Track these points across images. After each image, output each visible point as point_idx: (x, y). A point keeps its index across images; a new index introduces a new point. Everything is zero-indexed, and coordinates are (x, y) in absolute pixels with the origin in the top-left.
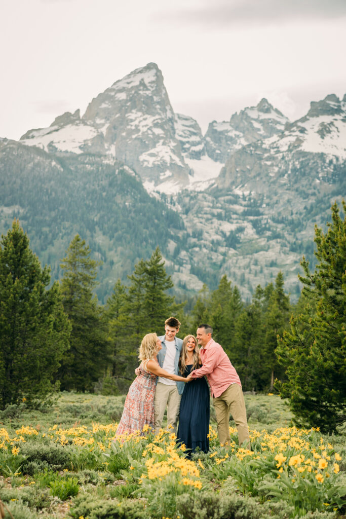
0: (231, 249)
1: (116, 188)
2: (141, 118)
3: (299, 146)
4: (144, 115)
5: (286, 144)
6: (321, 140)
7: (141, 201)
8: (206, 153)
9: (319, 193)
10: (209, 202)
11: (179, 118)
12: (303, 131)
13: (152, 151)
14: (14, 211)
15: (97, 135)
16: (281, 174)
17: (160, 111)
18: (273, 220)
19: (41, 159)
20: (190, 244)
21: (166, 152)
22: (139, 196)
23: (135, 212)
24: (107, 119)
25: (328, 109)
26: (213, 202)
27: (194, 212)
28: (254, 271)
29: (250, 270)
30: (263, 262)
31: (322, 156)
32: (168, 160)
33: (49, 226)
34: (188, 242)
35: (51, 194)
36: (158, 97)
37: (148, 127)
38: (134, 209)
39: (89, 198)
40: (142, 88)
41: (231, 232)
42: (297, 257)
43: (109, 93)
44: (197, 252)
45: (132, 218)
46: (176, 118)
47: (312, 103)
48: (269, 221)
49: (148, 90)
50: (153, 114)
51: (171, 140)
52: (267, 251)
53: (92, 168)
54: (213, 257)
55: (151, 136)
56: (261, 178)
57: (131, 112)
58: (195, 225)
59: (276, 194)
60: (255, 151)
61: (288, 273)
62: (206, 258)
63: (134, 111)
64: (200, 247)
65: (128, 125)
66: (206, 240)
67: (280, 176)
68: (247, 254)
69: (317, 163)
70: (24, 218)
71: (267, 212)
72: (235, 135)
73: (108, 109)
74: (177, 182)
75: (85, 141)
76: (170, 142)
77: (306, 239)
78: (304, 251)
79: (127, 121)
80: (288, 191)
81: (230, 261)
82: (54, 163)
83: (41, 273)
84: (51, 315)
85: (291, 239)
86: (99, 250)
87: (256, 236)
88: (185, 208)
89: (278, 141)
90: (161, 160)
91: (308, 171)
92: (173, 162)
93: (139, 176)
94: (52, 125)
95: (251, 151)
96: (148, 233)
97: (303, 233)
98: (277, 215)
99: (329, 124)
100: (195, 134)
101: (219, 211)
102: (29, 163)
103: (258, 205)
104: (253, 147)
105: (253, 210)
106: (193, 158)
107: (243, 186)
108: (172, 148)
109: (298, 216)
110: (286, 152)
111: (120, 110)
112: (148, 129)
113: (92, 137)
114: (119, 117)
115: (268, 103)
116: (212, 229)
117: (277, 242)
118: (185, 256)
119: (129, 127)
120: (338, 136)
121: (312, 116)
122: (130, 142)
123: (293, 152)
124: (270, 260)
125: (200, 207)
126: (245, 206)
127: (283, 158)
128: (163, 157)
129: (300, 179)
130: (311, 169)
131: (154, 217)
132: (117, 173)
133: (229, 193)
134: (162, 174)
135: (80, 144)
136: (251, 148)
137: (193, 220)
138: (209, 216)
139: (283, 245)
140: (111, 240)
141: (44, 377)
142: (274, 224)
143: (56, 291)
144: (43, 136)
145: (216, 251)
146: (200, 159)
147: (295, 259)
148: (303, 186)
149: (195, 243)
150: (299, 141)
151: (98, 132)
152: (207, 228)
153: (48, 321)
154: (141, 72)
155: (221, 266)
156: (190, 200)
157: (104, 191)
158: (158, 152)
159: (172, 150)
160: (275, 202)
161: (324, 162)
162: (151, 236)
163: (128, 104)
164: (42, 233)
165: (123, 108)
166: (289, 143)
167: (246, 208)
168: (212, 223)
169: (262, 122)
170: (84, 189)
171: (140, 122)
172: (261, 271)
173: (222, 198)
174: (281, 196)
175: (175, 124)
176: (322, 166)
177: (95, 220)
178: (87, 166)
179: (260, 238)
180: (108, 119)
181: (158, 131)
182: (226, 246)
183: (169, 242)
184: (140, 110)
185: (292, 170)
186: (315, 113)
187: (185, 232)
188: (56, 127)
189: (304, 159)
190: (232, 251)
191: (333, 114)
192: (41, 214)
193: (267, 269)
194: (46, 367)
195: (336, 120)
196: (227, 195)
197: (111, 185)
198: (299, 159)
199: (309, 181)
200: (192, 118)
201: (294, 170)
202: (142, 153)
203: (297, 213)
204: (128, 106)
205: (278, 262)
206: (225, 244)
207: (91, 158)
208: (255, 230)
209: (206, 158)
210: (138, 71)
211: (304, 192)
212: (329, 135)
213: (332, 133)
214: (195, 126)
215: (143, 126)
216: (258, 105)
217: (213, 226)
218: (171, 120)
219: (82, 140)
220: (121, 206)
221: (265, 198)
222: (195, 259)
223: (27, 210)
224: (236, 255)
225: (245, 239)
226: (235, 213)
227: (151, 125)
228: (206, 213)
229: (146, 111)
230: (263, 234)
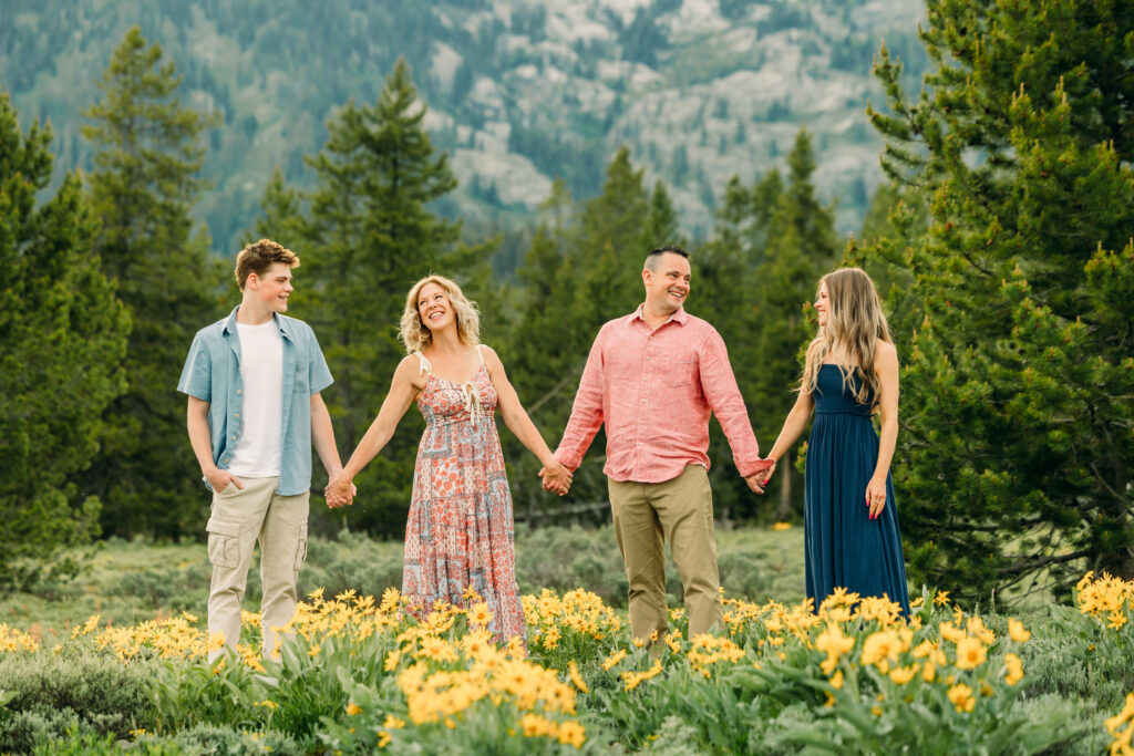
0: (641, 67)
20: (505, 55)
28: (715, 139)
30: (743, 108)
33: (38, 7)
34: (500, 48)
41: (639, 12)
42: (854, 86)
44: (528, 82)
52: (757, 69)
54: (582, 97)
61: (827, 140)
62: (558, 100)
64: (538, 63)
66: (556, 40)
68: (694, 82)
77: (885, 28)
81: (637, 108)
83: (22, 146)
84: (60, 285)
85: (832, 26)
86: (208, 84)
87: (720, 24)
96: (365, 21)
97: (873, 6)
117: (790, 41)
118: (489, 95)
124: (767, 98)
139: (810, 50)
140: (243, 49)
141: (46, 485)
143: (72, 206)
145: (591, 76)
147: (848, 92)
149: (520, 51)
153: (50, 302)
155: (608, 125)
162: (377, 31)
164: (14, 32)
172: (741, 138)
179: (735, 27)
182: (625, 57)
183: (436, 52)
187: (488, 16)
190: (643, 75)
193: (759, 131)
194: (53, 454)
205: (796, 104)
206: (619, 50)
222: (525, 104)
224: (657, 87)
225: (684, 33)
230: (742, 13)
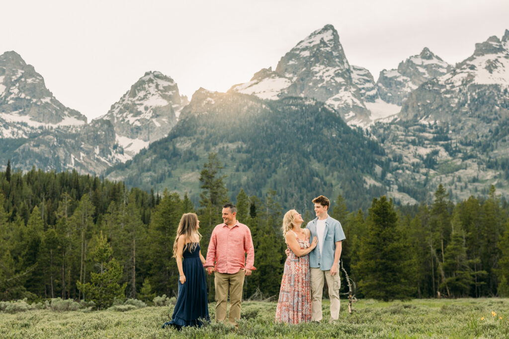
0: (431, 170)
1: (322, 123)
2: (324, 70)
3: (471, 80)
4: (326, 67)
5: (459, 80)
6: (490, 74)
7: (344, 133)
8: (379, 96)
9: (501, 117)
10: (401, 131)
11: (354, 69)
12: (472, 67)
13: (337, 96)
14: (238, 146)
15: (292, 85)
16: (461, 105)
17: (338, 64)
18: (461, 143)
19: (254, 103)
20: (392, 167)
21: (349, 97)
22: (342, 129)
23: (342, 141)
24: (294, 73)
25: (492, 49)
26: (405, 131)
27: (390, 141)
28: (459, 187)
29: (456, 186)
30: (465, 179)
31: (496, 87)
32: (350, 102)
33: (270, 157)
34: (391, 165)
35: (267, 131)
36: (337, 52)
37: (331, 77)
38: (341, 140)
39: (300, 132)
40: (322, 45)
41: (428, 155)
42: (495, 173)
43: (295, 52)
44: (401, 174)
45: (342, 147)
46: (352, 69)
47: (477, 45)
48: (458, 144)
49: (327, 46)
50: (334, 66)
51: (351, 86)
52: (466, 169)
53: (296, 109)
54: (416, 178)
55: (334, 84)
56: (444, 109)
57: (315, 65)
58: (394, 151)
59: (460, 121)
60: (433, 87)
62: (410, 178)
63: (317, 65)
64: (403, 169)
65: (314, 76)
66: (407, 163)
67: (461, 106)
68: (448, 173)
69: (493, 92)
70: (248, 152)
71: (454, 137)
72: (403, 80)
73: (295, 65)
74: (361, 120)
75: (281, 90)
76: (350, 88)
77: (500, 157)
78: (500, 167)
79: (312, 73)
80: (470, 118)
81: (434, 180)
82: (264, 106)
85: (483, 157)
86: (317, 175)
87: (450, 158)
88: (380, 138)
89: (452, 77)
90: (344, 103)
91: (486, 100)
92: (355, 104)
93: (338, 113)
94: (252, 80)
95: (429, 87)
96: (356, 159)
97: (496, 152)
98: (464, 139)
99: (495, 61)
100: (368, 81)
101: (413, 138)
102: (244, 107)
103: (445, 131)
104: (430, 84)
105: (441, 136)
106: (369, 101)
107: (427, 117)
108: (352, 92)
109: (485, 138)
110: (461, 85)
111: (305, 65)
112: (331, 78)
113: (287, 87)
114: (305, 70)
115: (429, 50)
116: (410, 153)
117: (473, 161)
118: (391, 178)
119: (314, 78)
120: (504, 71)
121: (478, 55)
122: (316, 90)
123: (468, 86)
124: (472, 176)
125: (394, 136)
126: (433, 133)
127: (460, 90)
128: (346, 100)
129: (480, 107)
130: (489, 98)
131: (359, 145)
132: (320, 111)
133: (416, 123)
134: (347, 115)
135: (278, 93)
136: (429, 85)
137: (391, 147)
138: (405, 143)
139: (480, 164)
142: (463, 147)
144: (246, 88)
145: (418, 172)
146: (375, 102)
147: (494, 174)
148: (484, 113)
149: (397, 166)
150: (471, 77)
151: (292, 82)
152: (405, 152)
154: (320, 33)
155: (425, 185)
156: (384, 131)
157: (312, 126)
158: (341, 97)
159: (352, 94)
160: (460, 128)
161: (499, 91)
162: (359, 160)
163: (312, 59)
164: (265, 163)
165: (308, 63)
166: (462, 79)
167: (435, 135)
168: (409, 148)
169: (426, 67)
170: (294, 125)
171: (323, 73)
172: (466, 187)
173: (412, 128)
174: (465, 122)
175: (352, 74)
176: (498, 95)
177: (309, 150)
178: (292, 107)
179: (454, 159)
180: (296, 74)
181: (340, 80)
182: (426, 167)
183: (375, 167)
184: (323, 64)
185: (470, 100)
186: (481, 52)
188: (255, 81)
189: (480, 90)
190: (432, 172)
191: (496, 53)
192: (262, 147)
193: (471, 185)
195: (500, 57)
196: (415, 125)
197: (317, 120)
198: (475, 90)
199: (489, 108)
200: (364, 69)
201: (473, 100)
202: (327, 99)
203: (482, 136)
204: (312, 61)
205: (480, 177)
206: (424, 165)
207: (294, 101)
208: (447, 153)
209: (379, 100)
210: (317, 33)
211: (487, 118)
212: (495, 69)
213: (499, 68)
214: (369, 75)
215: (326, 77)
216: (421, 53)
217: (410, 151)
218: (348, 71)
219: (279, 90)
220: (329, 138)
221: (450, 126)
222: (400, 180)
223: (249, 145)
224: (437, 175)
225: (441, 160)
226: (427, 139)
227: (333, 75)
228: (401, 141)
229: (328, 64)
230: (455, 155)
